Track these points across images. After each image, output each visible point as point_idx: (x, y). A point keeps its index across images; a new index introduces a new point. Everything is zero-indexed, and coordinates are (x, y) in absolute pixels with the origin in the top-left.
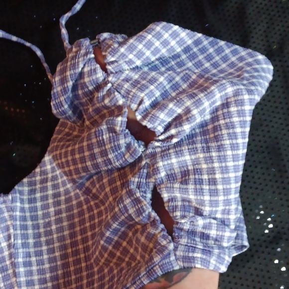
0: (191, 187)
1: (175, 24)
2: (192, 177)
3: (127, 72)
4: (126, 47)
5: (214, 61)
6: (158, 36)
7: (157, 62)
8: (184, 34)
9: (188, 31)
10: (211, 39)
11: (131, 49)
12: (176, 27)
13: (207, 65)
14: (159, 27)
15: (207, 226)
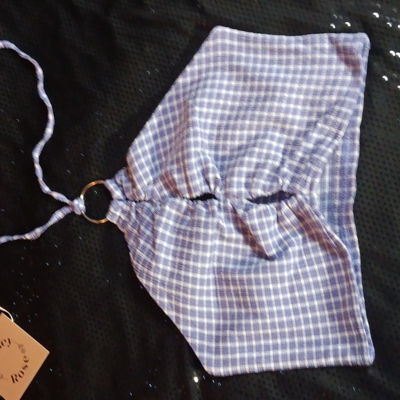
15: (290, 167)
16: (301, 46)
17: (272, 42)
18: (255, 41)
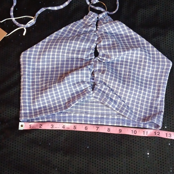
0: (105, 75)
1: (124, 24)
2: (106, 72)
3: (102, 32)
4: (105, 25)
5: (133, 40)
6: (117, 25)
7: (114, 34)
8: (126, 28)
9: (128, 27)
10: (135, 33)
11: (106, 26)
12: (124, 25)
13: (131, 41)
14: (118, 23)
16: (160, 99)
17: (163, 87)
18: (165, 80)
